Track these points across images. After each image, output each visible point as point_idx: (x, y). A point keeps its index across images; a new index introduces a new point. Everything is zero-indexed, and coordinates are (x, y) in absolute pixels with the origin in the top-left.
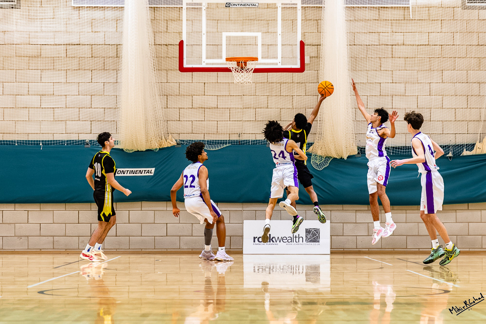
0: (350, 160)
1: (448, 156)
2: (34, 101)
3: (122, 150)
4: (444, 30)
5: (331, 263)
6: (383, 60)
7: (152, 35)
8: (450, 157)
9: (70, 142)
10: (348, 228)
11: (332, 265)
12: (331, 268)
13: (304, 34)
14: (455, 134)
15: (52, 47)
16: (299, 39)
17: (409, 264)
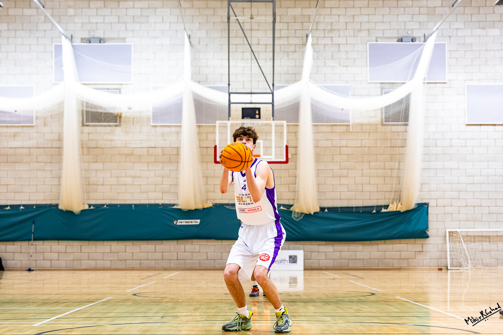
0: (316, 215)
1: (373, 212)
2: (129, 180)
3: (180, 209)
4: (370, 138)
5: (304, 276)
6: (335, 156)
7: (198, 141)
8: (374, 213)
9: (150, 205)
10: (314, 255)
11: (305, 277)
12: (304, 279)
13: (288, 141)
14: (378, 199)
15: (140, 149)
16: (285, 144)
17: (350, 277)
